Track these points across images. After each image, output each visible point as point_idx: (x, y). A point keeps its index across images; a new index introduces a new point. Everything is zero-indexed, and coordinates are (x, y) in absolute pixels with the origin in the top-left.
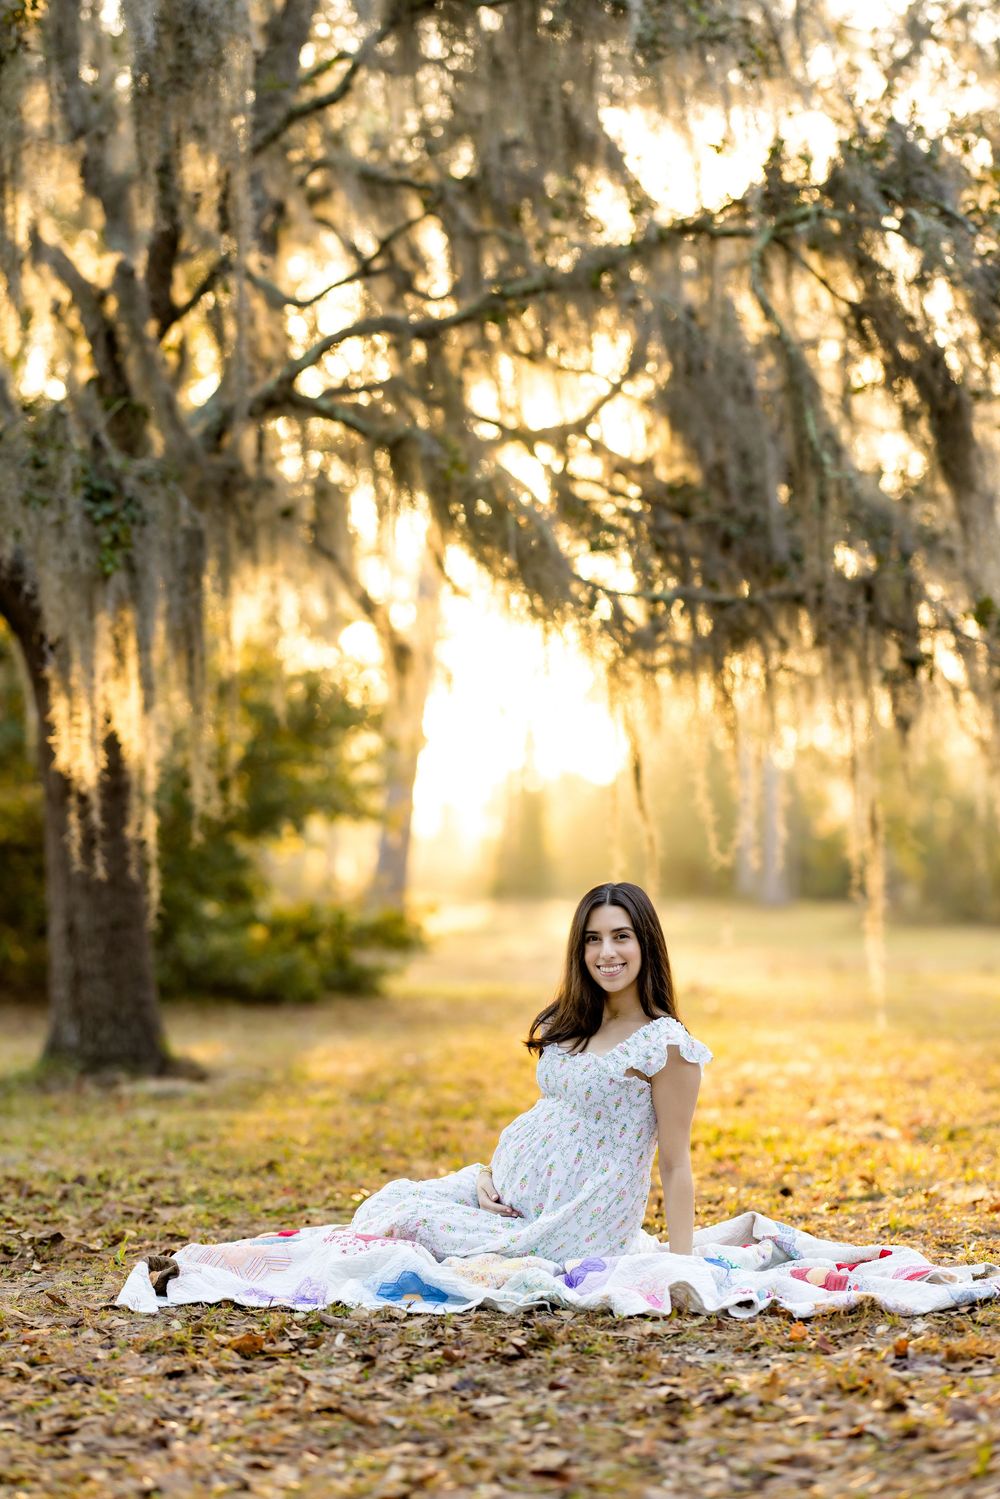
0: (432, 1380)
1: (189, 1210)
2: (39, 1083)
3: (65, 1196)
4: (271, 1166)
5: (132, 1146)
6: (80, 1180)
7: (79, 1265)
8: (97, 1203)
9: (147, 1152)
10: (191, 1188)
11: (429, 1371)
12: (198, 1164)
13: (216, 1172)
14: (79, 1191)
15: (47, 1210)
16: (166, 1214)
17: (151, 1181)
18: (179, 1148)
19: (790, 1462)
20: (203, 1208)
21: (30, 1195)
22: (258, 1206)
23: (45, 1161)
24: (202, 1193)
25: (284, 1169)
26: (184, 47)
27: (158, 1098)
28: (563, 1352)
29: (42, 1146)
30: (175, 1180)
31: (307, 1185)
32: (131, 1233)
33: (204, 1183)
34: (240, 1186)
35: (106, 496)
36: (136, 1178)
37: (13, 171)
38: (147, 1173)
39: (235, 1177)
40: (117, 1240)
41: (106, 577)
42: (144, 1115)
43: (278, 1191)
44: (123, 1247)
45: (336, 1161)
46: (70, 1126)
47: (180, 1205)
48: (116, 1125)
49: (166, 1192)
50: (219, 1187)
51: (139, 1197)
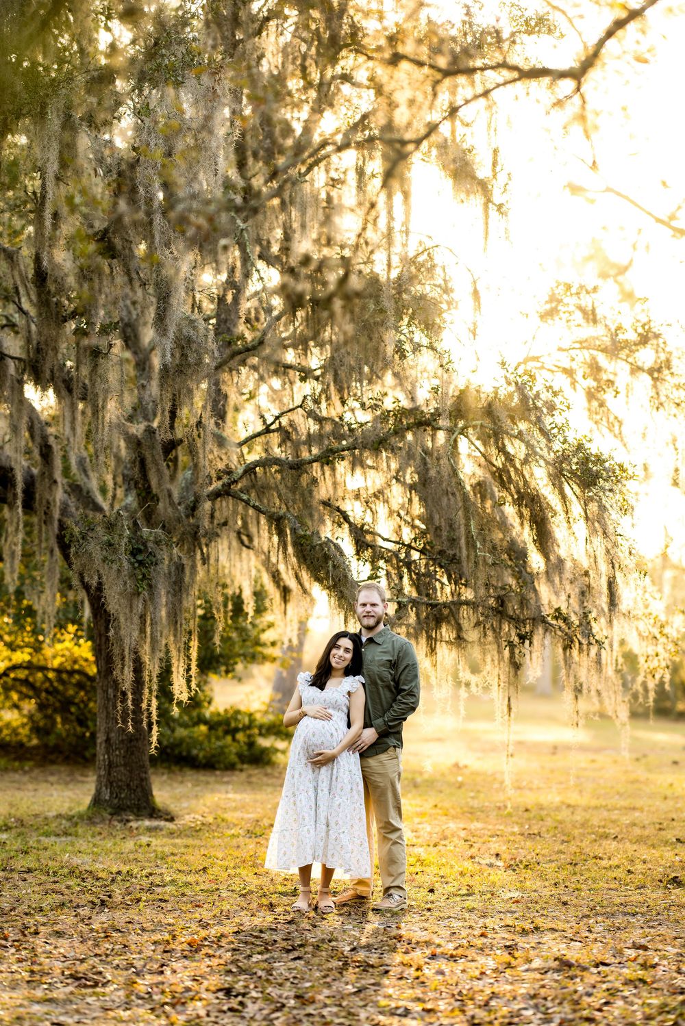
0: (260, 957)
1: (168, 889)
2: (89, 818)
3: (113, 880)
4: (204, 869)
5: (140, 856)
6: (119, 873)
7: (124, 911)
8: (128, 884)
9: (148, 861)
10: (169, 879)
11: (259, 953)
12: (172, 868)
13: (180, 871)
14: (119, 878)
15: (106, 886)
16: (158, 890)
17: (151, 874)
18: (162, 859)
19: (373, 984)
20: (174, 888)
21: (98, 879)
22: (198, 888)
23: (101, 863)
24: (173, 881)
25: (209, 871)
26: (184, 356)
27: (150, 830)
28: (310, 949)
29: (98, 855)
30: (161, 874)
31: (221, 879)
32: (144, 898)
33: (175, 876)
34: (190, 879)
35: (140, 551)
36: (144, 873)
37: (103, 407)
38: (148, 870)
39: (188, 874)
40: (139, 900)
41: (139, 594)
42: (144, 840)
43: (207, 882)
44: (142, 904)
45: (234, 868)
46: (109, 844)
47: (164, 886)
48: (130, 845)
49: (157, 880)
50: (182, 878)
51: (145, 883)
